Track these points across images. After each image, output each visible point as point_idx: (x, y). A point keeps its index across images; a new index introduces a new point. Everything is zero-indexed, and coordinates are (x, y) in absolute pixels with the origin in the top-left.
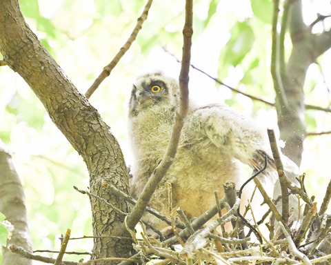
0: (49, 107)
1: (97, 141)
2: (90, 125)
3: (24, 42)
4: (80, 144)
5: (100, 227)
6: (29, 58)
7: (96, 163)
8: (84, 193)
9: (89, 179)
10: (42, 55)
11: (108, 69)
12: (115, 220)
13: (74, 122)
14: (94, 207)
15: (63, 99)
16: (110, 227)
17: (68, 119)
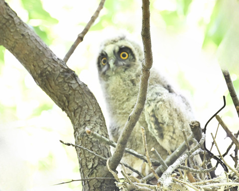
0: (32, 72)
1: (77, 98)
2: (70, 85)
3: (5, 19)
4: (63, 101)
5: (86, 171)
6: (11, 32)
7: (78, 117)
8: (69, 145)
9: (73, 131)
10: (23, 29)
11: (81, 35)
12: (99, 164)
13: (55, 83)
14: (79, 155)
15: (44, 64)
16: (95, 171)
17: (50, 81)
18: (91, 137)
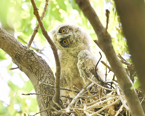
1: (36, 66)
2: (31, 59)
10: (3, 34)
11: (36, 29)
12: (50, 100)
13: (23, 60)
15: (16, 51)
16: (49, 104)
17: (21, 60)
18: (44, 86)
